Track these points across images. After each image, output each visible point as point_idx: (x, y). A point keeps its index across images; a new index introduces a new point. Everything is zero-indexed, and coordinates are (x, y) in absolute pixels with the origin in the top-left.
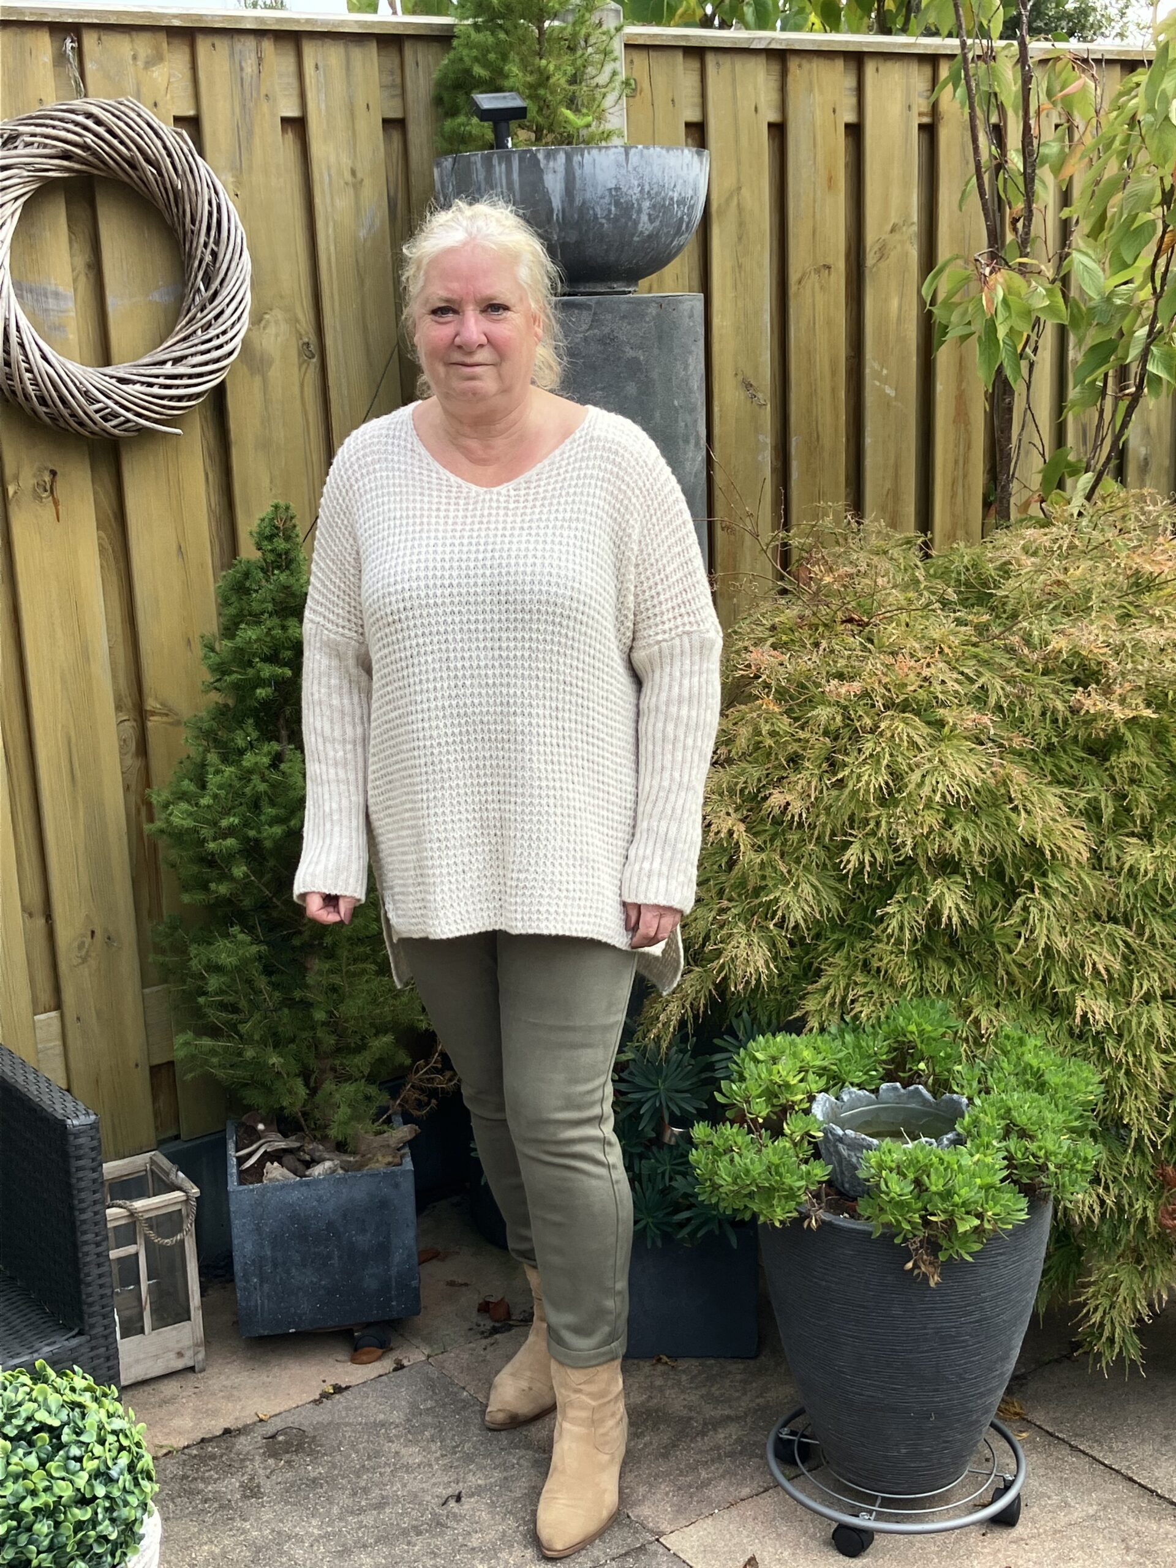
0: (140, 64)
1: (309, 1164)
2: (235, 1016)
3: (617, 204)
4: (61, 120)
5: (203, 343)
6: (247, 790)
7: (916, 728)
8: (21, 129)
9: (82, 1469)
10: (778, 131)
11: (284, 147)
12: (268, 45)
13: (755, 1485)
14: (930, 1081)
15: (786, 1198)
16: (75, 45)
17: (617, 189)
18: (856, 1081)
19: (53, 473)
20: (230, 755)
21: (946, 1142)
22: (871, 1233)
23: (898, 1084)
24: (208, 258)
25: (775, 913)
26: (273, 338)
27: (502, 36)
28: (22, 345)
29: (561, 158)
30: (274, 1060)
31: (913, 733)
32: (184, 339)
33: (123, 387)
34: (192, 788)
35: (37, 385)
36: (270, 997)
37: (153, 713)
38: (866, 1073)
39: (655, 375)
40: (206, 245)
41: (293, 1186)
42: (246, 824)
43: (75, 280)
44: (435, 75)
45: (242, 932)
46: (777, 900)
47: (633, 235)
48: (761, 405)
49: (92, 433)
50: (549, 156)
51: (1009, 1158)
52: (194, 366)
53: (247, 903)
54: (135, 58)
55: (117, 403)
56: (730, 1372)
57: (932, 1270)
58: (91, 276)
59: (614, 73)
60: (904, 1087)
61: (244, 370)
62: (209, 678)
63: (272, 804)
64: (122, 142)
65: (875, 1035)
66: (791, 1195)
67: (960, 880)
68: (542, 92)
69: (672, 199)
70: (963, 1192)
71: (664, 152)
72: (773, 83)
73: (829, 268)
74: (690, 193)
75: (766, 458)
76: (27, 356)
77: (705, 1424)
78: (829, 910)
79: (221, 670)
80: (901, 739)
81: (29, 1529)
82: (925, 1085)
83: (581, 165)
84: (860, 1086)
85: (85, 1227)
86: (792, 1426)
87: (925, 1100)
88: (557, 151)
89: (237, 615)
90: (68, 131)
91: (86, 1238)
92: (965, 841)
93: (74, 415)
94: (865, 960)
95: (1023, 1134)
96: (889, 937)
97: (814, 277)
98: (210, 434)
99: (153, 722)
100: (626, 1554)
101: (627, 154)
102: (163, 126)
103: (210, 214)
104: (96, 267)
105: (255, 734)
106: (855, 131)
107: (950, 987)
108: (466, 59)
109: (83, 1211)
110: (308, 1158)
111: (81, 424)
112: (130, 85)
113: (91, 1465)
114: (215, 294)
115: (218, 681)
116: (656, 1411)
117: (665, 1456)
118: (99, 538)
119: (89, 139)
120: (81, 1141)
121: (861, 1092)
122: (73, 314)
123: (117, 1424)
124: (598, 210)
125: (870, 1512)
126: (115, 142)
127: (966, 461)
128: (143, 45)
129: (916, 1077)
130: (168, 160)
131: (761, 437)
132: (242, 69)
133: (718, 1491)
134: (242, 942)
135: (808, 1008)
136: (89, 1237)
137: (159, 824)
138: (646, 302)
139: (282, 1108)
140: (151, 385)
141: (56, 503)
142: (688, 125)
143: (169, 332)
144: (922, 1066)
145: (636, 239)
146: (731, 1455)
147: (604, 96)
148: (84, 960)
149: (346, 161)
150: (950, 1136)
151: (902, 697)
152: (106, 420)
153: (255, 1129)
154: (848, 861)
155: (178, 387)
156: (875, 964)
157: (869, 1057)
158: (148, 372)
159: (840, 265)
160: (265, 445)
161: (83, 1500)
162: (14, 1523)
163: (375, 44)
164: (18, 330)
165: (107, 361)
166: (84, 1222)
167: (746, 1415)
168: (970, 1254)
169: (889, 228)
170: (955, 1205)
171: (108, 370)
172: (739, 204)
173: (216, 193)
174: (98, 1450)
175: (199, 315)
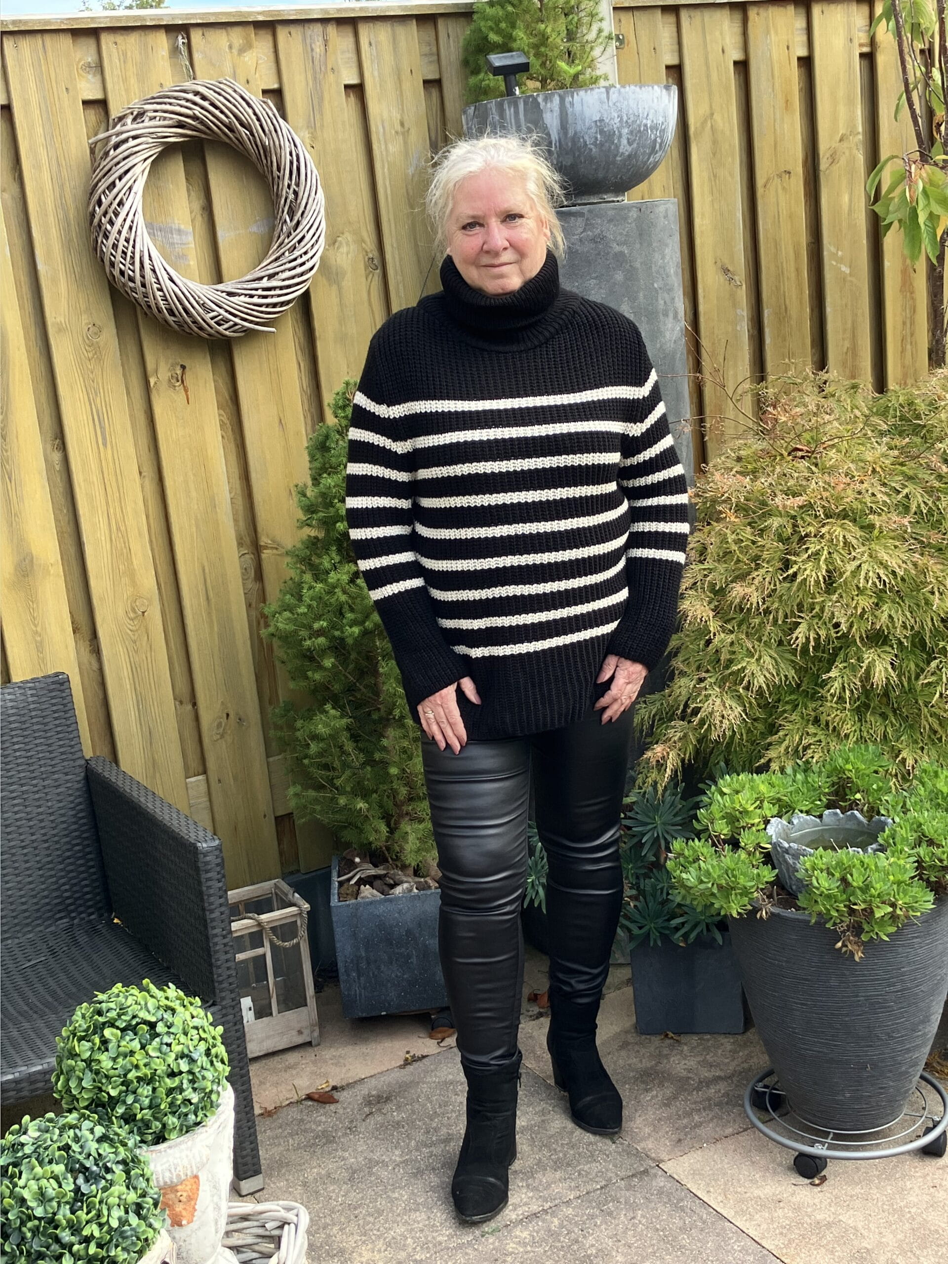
0: (235, 51)
1: (393, 886)
2: (331, 774)
3: (602, 132)
4: (176, 98)
5: (290, 262)
6: (332, 600)
7: (850, 531)
8: (147, 107)
9: (171, 1051)
10: (743, 67)
11: (347, 108)
12: (331, 29)
13: (736, 1126)
14: (865, 808)
15: (741, 894)
16: (186, 41)
17: (601, 120)
18: (804, 809)
19: (183, 367)
20: (319, 575)
21: (870, 850)
22: (810, 921)
23: (838, 811)
24: (291, 196)
25: (742, 680)
26: (344, 256)
27: (510, 8)
28: (154, 271)
29: (556, 100)
30: (361, 805)
31: (848, 536)
32: (276, 260)
33: (232, 299)
34: (293, 601)
35: (166, 300)
36: (356, 758)
37: (266, 548)
38: (812, 802)
39: (637, 265)
40: (289, 187)
41: (381, 902)
42: (333, 626)
43: (192, 221)
44: (461, 44)
45: (333, 708)
46: (744, 669)
47: (616, 155)
48: (737, 286)
49: (209, 335)
50: (546, 100)
51: (920, 863)
52: (284, 280)
53: (336, 687)
54: (230, 47)
55: (227, 311)
56: (722, 1044)
57: (856, 947)
58: (205, 216)
59: (600, 31)
60: (843, 813)
61: (322, 281)
62: (301, 516)
63: (352, 610)
64: (222, 112)
65: (820, 772)
66: (745, 892)
67: (888, 649)
68: (543, 49)
69: (646, 125)
70: (878, 886)
71: (638, 89)
72: (737, 28)
73: (789, 173)
74: (661, 120)
75: (744, 328)
76: (158, 279)
77: (701, 1082)
78: (786, 676)
79: (310, 509)
80: (838, 540)
81: (134, 1092)
82: (861, 811)
83: (572, 104)
84: (808, 813)
85: (214, 924)
86: (767, 1081)
87: (860, 822)
88: (553, 94)
89: (321, 469)
90: (181, 106)
91: (215, 931)
92: (890, 616)
93: (195, 322)
94: (816, 717)
95: (931, 843)
96: (833, 696)
97: (777, 181)
98: (300, 333)
99: (266, 554)
100: (633, 1176)
101: (608, 93)
102: (253, 97)
103: (291, 163)
104: (208, 209)
105: (337, 559)
106: (807, 63)
107: (885, 736)
108: (483, 29)
109: (212, 911)
110: (392, 882)
111: (201, 328)
112: (228, 67)
113: (176, 1048)
114: (298, 223)
115: (309, 519)
116: (662, 1073)
117: (667, 1105)
118: (220, 415)
119: (197, 111)
120: (208, 858)
121: (808, 817)
122: (193, 246)
123: (196, 1022)
124: (587, 138)
125: (823, 1144)
126: (217, 112)
127: (912, 323)
128: (236, 36)
129: (854, 805)
130: (257, 123)
131: (739, 311)
132: (312, 50)
133: (706, 1131)
134: (335, 717)
135: (770, 756)
136: (217, 931)
137: (271, 629)
138: (629, 208)
139: (370, 843)
140: (252, 296)
141: (186, 391)
142: (668, 67)
143: (265, 255)
144: (858, 796)
145: (618, 158)
146: (719, 1104)
147: (592, 48)
148: (222, 736)
149: (396, 116)
150: (874, 846)
151: (841, 508)
152: (220, 325)
153: (353, 862)
154: (797, 638)
155: (272, 296)
156: (823, 718)
157: (815, 790)
158: (249, 287)
159: (799, 170)
160: (342, 339)
161: (172, 1075)
162: (124, 1088)
163: (414, 22)
164: (150, 259)
165: (219, 280)
166: (213, 920)
167: (734, 1075)
168: (888, 936)
169: (838, 139)
170: (872, 896)
171: (220, 287)
172: (712, 126)
173: (295, 146)
174: (183, 1039)
175: (286, 241)
